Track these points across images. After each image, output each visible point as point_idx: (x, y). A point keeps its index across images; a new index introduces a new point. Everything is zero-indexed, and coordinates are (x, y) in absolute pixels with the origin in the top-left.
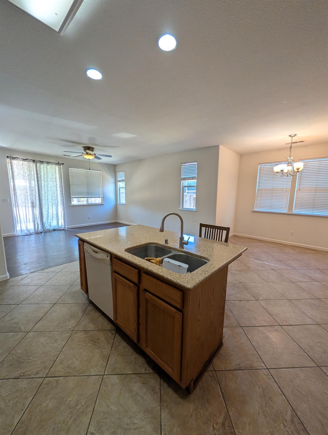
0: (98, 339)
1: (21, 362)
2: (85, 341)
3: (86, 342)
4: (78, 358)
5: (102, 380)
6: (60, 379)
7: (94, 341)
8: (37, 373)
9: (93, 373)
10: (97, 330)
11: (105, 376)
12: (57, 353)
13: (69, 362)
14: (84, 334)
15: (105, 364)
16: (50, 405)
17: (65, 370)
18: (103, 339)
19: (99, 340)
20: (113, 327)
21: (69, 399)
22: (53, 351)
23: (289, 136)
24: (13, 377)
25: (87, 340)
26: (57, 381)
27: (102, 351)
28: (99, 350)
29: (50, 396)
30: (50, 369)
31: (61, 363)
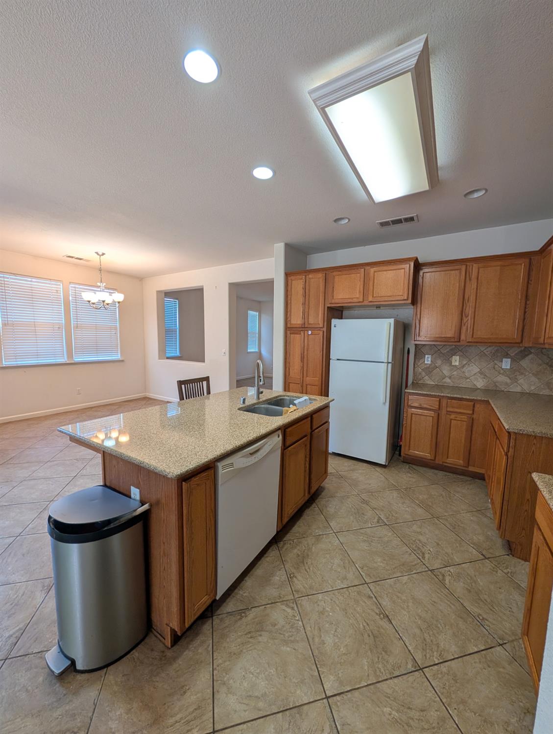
0: (298, 555)
1: (374, 637)
2: (306, 570)
3: (307, 568)
4: (331, 563)
5: (339, 532)
6: (359, 566)
7: (302, 559)
8: (370, 597)
9: (337, 541)
10: (284, 565)
11: (335, 531)
12: (337, 594)
13: (339, 570)
14: (296, 577)
15: (324, 536)
16: (379, 560)
17: (349, 568)
18: (295, 551)
19: (300, 554)
20: (274, 547)
21: (366, 548)
22: (337, 602)
23: (96, 253)
24: (391, 625)
25: (303, 568)
26: (362, 568)
27: (313, 545)
28: (312, 548)
29: (375, 565)
30: (357, 585)
31: (345, 578)
